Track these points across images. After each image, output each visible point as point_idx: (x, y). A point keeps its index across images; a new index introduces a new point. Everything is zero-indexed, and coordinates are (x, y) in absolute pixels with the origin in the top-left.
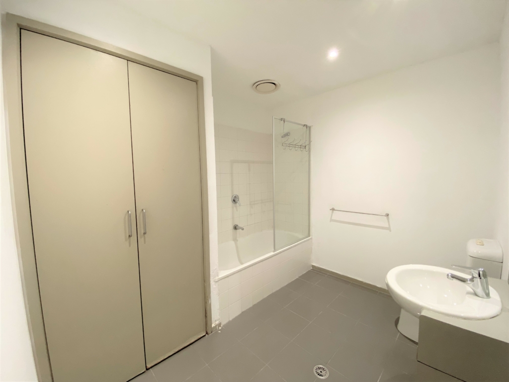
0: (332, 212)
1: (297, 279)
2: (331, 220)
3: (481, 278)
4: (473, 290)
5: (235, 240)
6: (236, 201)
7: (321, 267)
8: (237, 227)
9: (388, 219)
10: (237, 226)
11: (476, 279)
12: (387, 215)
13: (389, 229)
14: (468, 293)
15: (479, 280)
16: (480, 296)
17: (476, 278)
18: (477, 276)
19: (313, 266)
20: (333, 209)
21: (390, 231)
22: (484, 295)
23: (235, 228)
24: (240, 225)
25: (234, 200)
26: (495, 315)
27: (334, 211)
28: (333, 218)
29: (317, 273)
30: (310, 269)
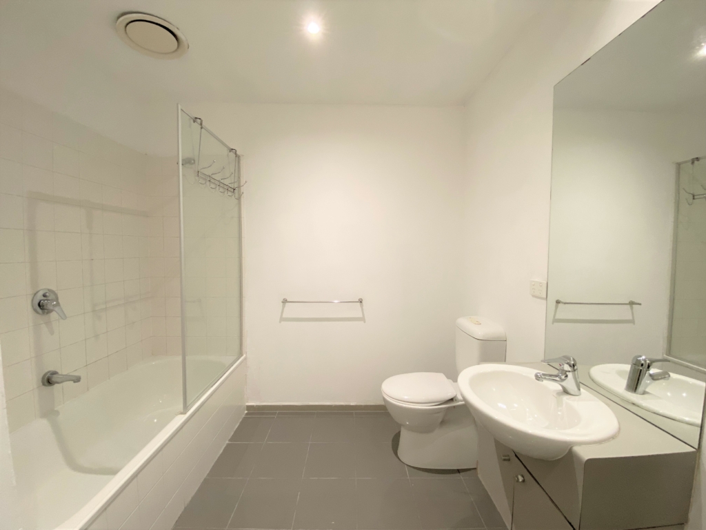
0: (284, 307)
6: (47, 306)
7: (264, 404)
8: (54, 378)
9: (362, 306)
10: (55, 373)
12: (361, 301)
13: (363, 319)
19: (249, 408)
20: (285, 302)
21: (365, 322)
23: (48, 380)
24: (64, 370)
25: (40, 306)
28: (284, 316)
29: (254, 418)
30: (244, 416)
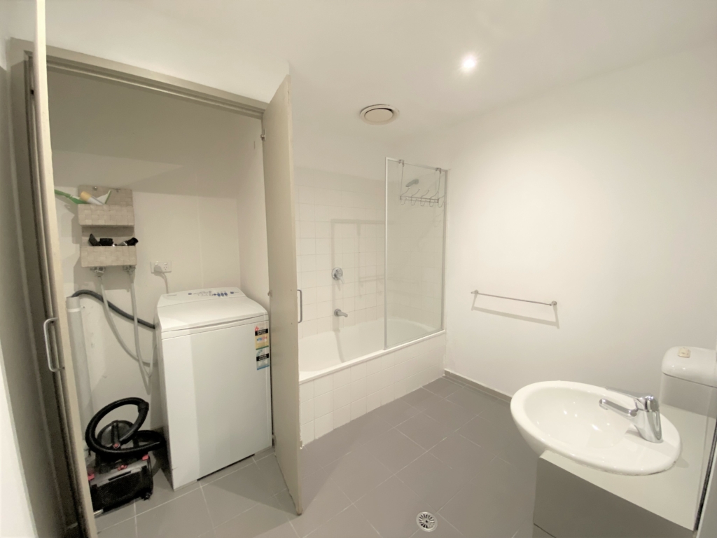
0: (475, 297)
1: (421, 389)
2: (474, 308)
3: (648, 411)
4: (637, 428)
5: (336, 330)
6: (338, 276)
7: (458, 374)
8: (339, 313)
9: (556, 310)
10: (340, 311)
11: (642, 412)
12: (555, 304)
13: (556, 324)
14: (630, 432)
15: (645, 413)
16: (647, 438)
17: (642, 410)
18: (643, 407)
19: (447, 373)
20: (476, 293)
21: (558, 327)
22: (653, 436)
23: (337, 313)
24: (344, 311)
25: (335, 275)
26: (660, 470)
27: (478, 296)
29: (451, 382)
30: (441, 377)
